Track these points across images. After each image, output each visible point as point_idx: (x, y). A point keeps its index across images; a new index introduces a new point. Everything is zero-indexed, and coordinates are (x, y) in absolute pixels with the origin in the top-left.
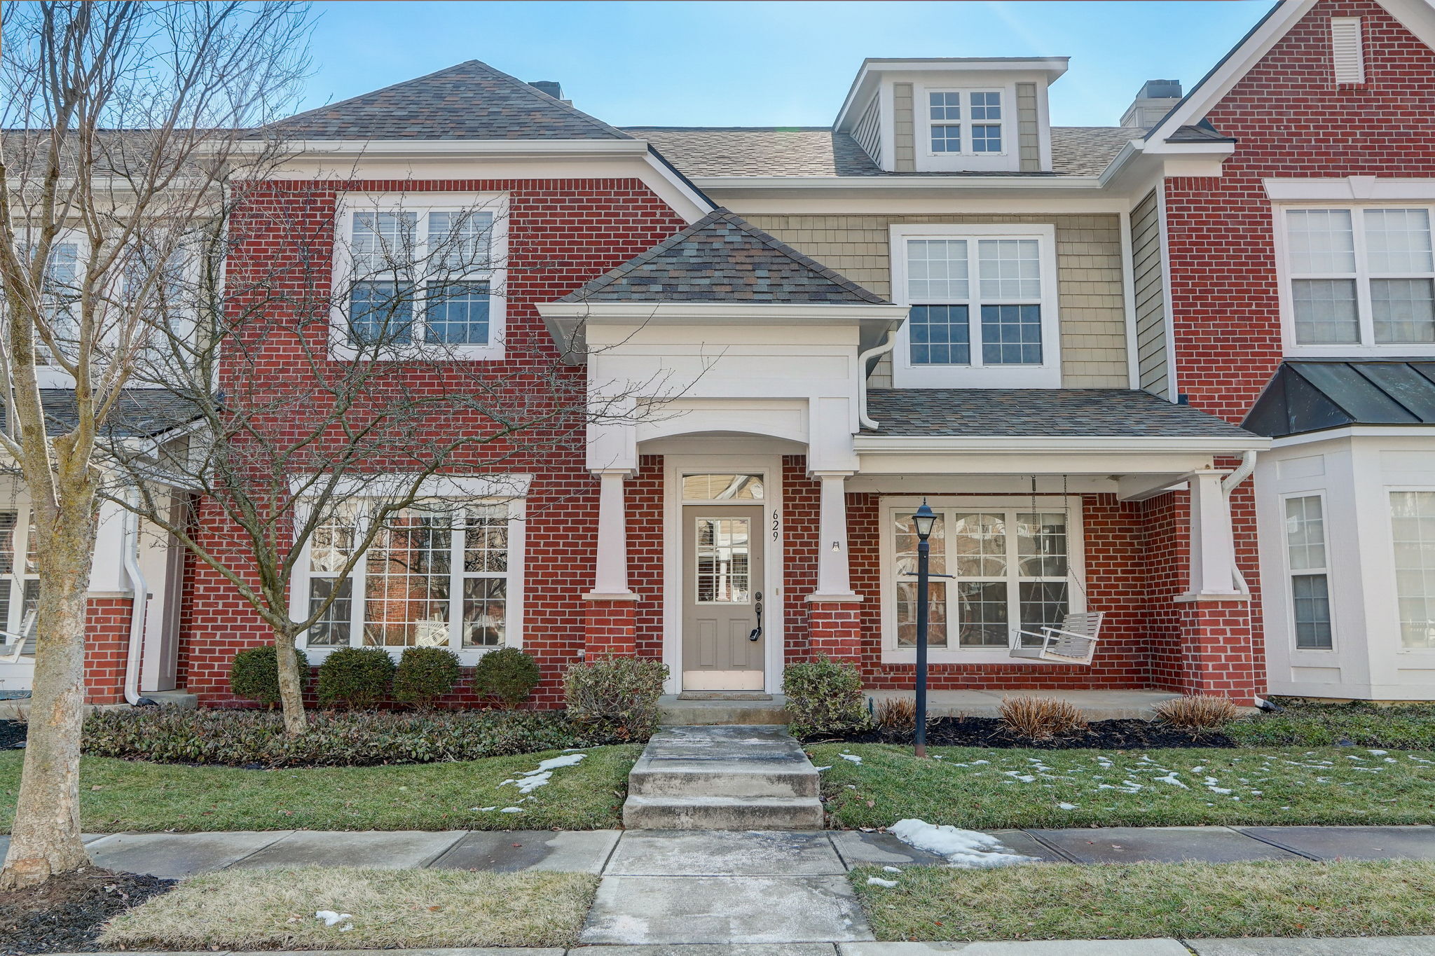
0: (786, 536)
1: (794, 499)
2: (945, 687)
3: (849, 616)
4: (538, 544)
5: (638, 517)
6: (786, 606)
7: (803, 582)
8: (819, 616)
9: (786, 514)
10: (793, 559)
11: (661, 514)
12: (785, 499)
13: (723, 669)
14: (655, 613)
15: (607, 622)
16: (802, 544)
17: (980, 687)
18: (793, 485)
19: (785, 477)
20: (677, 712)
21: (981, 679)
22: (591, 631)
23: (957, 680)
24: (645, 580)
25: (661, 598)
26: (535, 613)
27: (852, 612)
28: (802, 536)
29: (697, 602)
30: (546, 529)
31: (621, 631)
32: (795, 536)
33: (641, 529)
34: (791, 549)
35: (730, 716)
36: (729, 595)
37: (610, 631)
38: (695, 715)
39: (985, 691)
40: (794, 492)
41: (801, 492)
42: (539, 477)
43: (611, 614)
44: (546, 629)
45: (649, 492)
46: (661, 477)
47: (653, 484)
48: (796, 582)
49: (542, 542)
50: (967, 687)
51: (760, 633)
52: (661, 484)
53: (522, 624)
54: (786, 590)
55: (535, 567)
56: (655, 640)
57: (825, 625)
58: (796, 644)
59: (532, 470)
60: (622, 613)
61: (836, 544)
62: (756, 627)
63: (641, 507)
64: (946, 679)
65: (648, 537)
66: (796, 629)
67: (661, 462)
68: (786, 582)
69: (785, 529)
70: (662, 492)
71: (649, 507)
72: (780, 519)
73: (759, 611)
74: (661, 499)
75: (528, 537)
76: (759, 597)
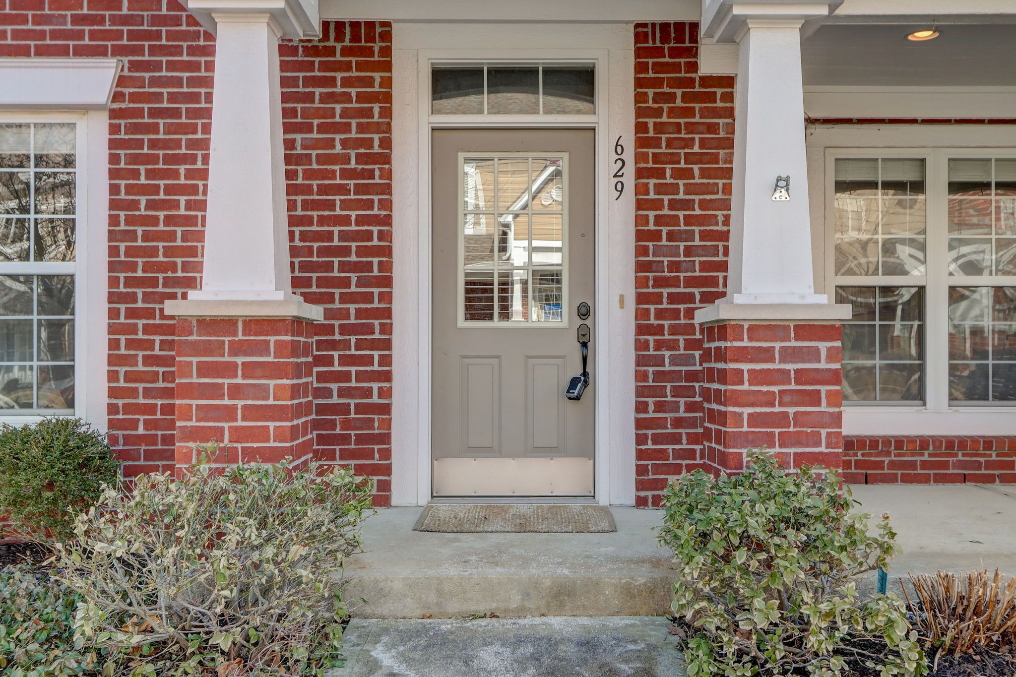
0: (641, 190)
1: (658, 113)
2: (924, 480)
3: (815, 355)
4: (135, 205)
5: (338, 149)
6: (641, 330)
7: (675, 282)
8: (743, 355)
9: (641, 143)
10: (655, 236)
11: (387, 143)
12: (639, 113)
13: (513, 455)
14: (374, 345)
15: (229, 370)
16: (673, 205)
17: (989, 479)
18: (656, 83)
19: (640, 68)
20: (397, 585)
21: (990, 465)
22: (189, 391)
23: (945, 465)
24: (354, 277)
25: (387, 313)
26: (130, 344)
27: (823, 346)
28: (674, 189)
29: (462, 323)
30: (150, 174)
31: (262, 392)
32: (659, 189)
33: (346, 174)
34: (651, 214)
35: (526, 595)
36: (526, 315)
37: (236, 391)
38: (440, 592)
39: (998, 486)
40: (657, 98)
41: (672, 97)
42: (134, 66)
43: (237, 349)
44: (154, 377)
45: (361, 98)
46: (387, 66)
47: (370, 82)
48: (660, 282)
49: (143, 200)
50: (965, 479)
51: (586, 383)
52: (387, 82)
53: (104, 368)
54: (641, 299)
55: (129, 252)
56: (375, 399)
57: (757, 377)
58: (659, 407)
59: (118, 51)
60: (263, 348)
61: (783, 183)
62: (578, 372)
63: (346, 128)
64: (924, 465)
65: (359, 189)
66: (658, 376)
67: (387, 36)
68: (640, 283)
69: (640, 173)
70: (387, 98)
71: (361, 128)
72: (629, 155)
73: (585, 342)
74: (387, 113)
75: (114, 189)
76: (585, 312)
